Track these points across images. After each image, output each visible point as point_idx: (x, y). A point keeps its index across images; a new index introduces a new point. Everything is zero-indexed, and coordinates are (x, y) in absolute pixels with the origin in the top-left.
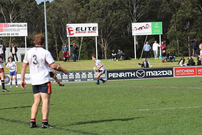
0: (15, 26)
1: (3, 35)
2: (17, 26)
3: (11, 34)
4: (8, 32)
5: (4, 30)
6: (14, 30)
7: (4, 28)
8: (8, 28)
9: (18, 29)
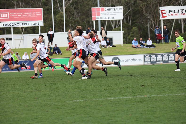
0: (111, 10)
1: (100, 18)
2: (113, 10)
3: (107, 18)
4: (105, 16)
5: (101, 14)
6: (111, 14)
7: (101, 12)
8: (105, 12)
9: (114, 13)
